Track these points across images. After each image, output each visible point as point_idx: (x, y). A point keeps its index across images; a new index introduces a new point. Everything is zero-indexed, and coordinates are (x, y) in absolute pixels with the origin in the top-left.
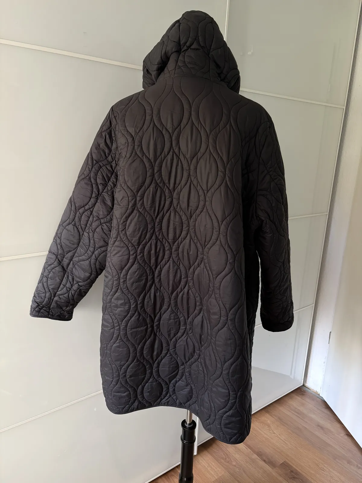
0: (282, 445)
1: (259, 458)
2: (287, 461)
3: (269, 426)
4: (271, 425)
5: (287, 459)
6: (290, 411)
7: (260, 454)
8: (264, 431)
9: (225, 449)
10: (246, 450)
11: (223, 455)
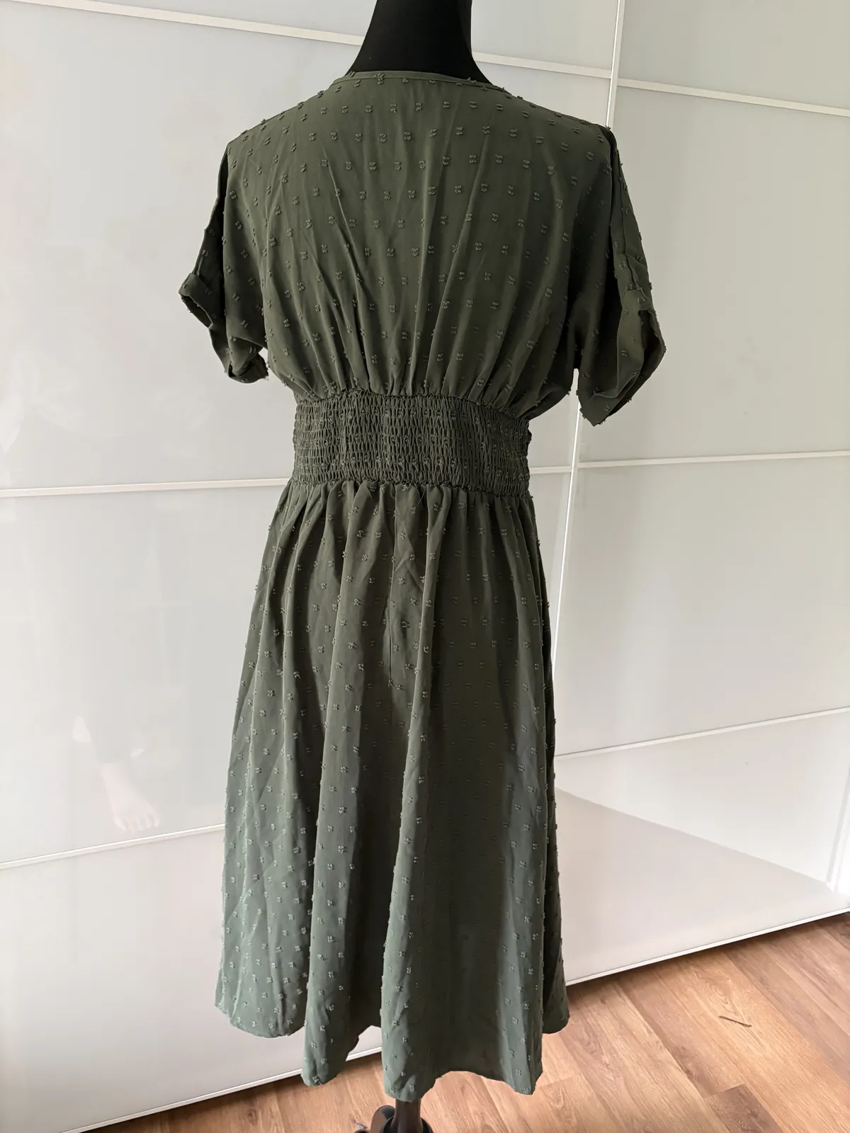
0: (751, 1047)
1: (678, 1063)
2: (749, 1086)
3: (727, 993)
4: (734, 993)
5: (751, 1083)
6: (802, 969)
7: (681, 1054)
8: (710, 1003)
9: (594, 1022)
10: (648, 1035)
11: (585, 1035)
